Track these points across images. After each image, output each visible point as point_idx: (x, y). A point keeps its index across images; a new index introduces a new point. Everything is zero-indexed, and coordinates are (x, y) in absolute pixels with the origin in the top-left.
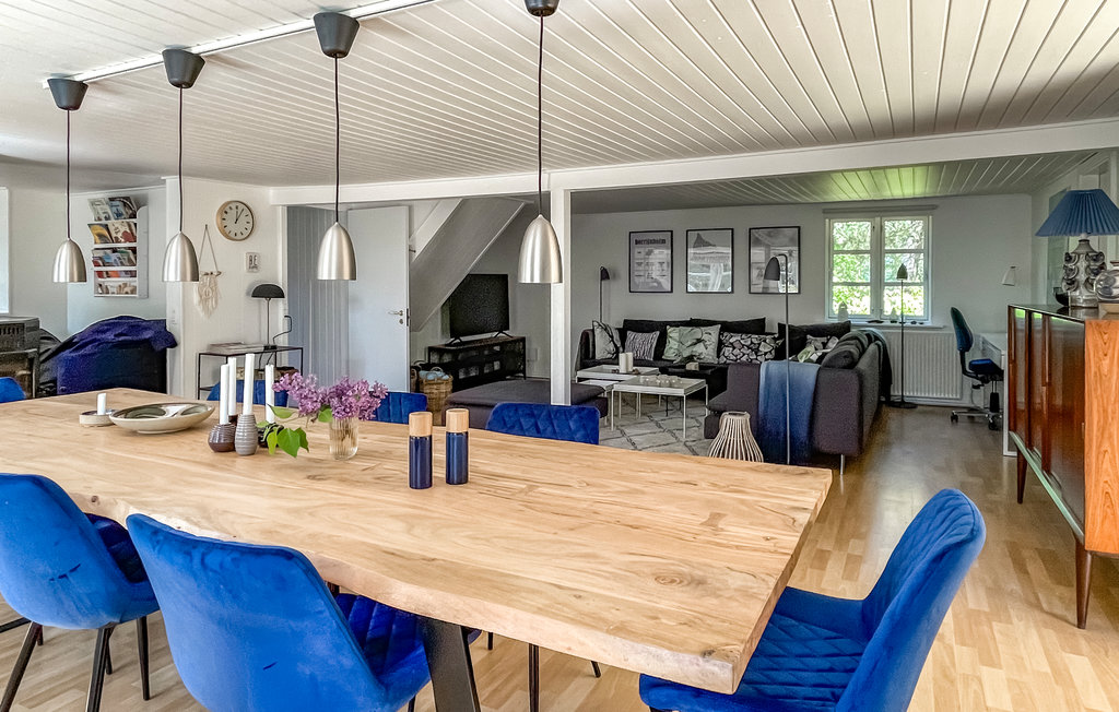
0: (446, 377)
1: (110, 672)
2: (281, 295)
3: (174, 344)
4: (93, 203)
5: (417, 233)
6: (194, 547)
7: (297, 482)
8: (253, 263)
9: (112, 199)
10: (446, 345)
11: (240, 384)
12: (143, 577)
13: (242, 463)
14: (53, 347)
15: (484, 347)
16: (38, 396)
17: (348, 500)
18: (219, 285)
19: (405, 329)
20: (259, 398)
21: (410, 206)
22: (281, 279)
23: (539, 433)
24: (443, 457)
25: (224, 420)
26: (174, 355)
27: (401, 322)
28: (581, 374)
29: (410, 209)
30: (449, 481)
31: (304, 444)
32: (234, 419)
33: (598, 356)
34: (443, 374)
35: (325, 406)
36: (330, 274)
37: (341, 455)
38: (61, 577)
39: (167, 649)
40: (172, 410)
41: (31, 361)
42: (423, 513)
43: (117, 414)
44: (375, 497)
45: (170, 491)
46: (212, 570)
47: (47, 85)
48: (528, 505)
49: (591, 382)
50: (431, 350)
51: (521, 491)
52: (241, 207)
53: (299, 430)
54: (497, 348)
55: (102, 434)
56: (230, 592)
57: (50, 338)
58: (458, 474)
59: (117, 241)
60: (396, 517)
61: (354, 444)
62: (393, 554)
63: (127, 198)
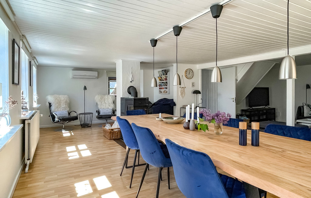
0: (247, 119)
1: (162, 180)
2: (200, 93)
3: (175, 105)
4: (159, 72)
5: (238, 75)
6: (180, 149)
7: (205, 139)
8: (193, 85)
9: (162, 71)
10: (247, 109)
11: (191, 114)
12: (169, 157)
13: (191, 132)
14: (151, 105)
15: (260, 110)
16: (149, 114)
17: (220, 145)
18: (185, 90)
19: (234, 103)
20: (195, 118)
21: (236, 66)
22: (200, 89)
23: (284, 135)
24: (250, 138)
25: (187, 121)
26: (175, 107)
27: (233, 101)
28: (298, 121)
29: (236, 67)
30: (252, 144)
31: (207, 129)
32: (189, 121)
33: (305, 115)
34: (246, 118)
35: (213, 119)
36: (214, 80)
37: (218, 134)
38: (152, 153)
39: (174, 178)
40: (175, 118)
41: (147, 107)
42: (244, 152)
43: (163, 118)
44: (228, 146)
45: (174, 136)
46: (185, 156)
47: (150, 42)
48: (283, 156)
49: (303, 124)
50: (242, 110)
51: (280, 151)
52: (190, 70)
53: (206, 125)
54: (265, 111)
55: (160, 123)
56: (189, 162)
57: (151, 103)
58: (256, 143)
59: (164, 81)
60: (236, 152)
61: (221, 131)
62: (235, 162)
63: (165, 70)
